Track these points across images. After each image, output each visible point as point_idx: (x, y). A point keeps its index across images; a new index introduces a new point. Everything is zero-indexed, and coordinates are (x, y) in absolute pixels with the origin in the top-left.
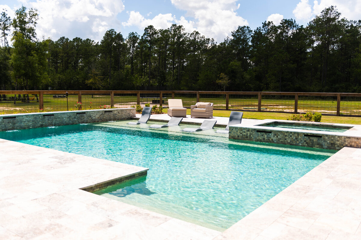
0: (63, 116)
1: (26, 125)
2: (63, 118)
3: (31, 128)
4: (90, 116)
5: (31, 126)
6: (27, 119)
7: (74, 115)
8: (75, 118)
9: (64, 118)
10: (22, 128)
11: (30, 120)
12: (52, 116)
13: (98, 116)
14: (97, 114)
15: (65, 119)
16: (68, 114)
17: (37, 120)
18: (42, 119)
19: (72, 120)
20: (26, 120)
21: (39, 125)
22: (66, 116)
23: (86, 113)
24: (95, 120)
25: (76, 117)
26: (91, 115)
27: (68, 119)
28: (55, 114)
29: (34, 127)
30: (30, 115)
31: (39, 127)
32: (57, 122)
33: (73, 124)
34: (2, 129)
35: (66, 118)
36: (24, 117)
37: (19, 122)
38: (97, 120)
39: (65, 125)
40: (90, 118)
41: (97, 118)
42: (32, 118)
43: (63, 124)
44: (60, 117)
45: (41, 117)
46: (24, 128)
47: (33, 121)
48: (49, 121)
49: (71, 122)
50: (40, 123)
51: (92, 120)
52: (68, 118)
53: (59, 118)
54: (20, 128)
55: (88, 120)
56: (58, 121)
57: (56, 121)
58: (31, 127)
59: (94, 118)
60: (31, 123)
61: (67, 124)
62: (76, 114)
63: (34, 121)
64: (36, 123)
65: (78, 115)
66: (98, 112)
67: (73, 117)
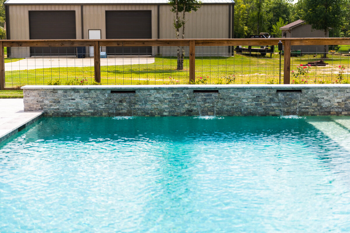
0: (241, 94)
1: (155, 108)
2: (239, 99)
3: (165, 116)
4: (316, 100)
5: (166, 110)
6: (158, 95)
7: (269, 94)
8: (271, 100)
9: (243, 99)
10: (148, 114)
11: (165, 99)
12: (214, 94)
13: (340, 101)
14: (336, 96)
15: (244, 101)
16: (255, 91)
17: (179, 100)
18: (190, 99)
19: (263, 104)
20: (155, 98)
21: (183, 110)
22: (247, 94)
23: (304, 91)
24: (328, 110)
25: (276, 99)
26: (319, 96)
27: (255, 103)
28: (221, 89)
29: (173, 115)
30: (163, 88)
31: (184, 114)
32: (225, 108)
33: (265, 114)
34: (108, 113)
35: (247, 99)
36: (152, 91)
37: (141, 101)
38: (336, 110)
39: (245, 115)
40: (316, 104)
41: (337, 104)
42: (169, 95)
43: (239, 113)
44: (233, 98)
45: (189, 94)
46: (152, 115)
47: (170, 102)
48: (207, 105)
49: (260, 110)
50: (186, 106)
51: (322, 108)
52: (254, 99)
53: (231, 98)
54: (144, 114)
55: (307, 108)
56: (228, 105)
57: (223, 104)
58: (165, 114)
59: (327, 104)
60: (167, 106)
61: (250, 114)
62: (274, 92)
63: (173, 102)
64: (176, 105)
65: (280, 94)
66: (340, 91)
67: (267, 100)
